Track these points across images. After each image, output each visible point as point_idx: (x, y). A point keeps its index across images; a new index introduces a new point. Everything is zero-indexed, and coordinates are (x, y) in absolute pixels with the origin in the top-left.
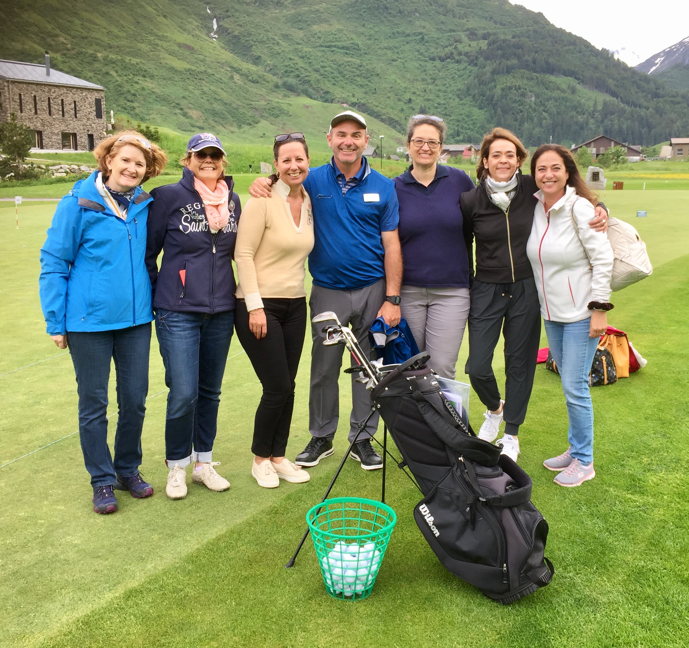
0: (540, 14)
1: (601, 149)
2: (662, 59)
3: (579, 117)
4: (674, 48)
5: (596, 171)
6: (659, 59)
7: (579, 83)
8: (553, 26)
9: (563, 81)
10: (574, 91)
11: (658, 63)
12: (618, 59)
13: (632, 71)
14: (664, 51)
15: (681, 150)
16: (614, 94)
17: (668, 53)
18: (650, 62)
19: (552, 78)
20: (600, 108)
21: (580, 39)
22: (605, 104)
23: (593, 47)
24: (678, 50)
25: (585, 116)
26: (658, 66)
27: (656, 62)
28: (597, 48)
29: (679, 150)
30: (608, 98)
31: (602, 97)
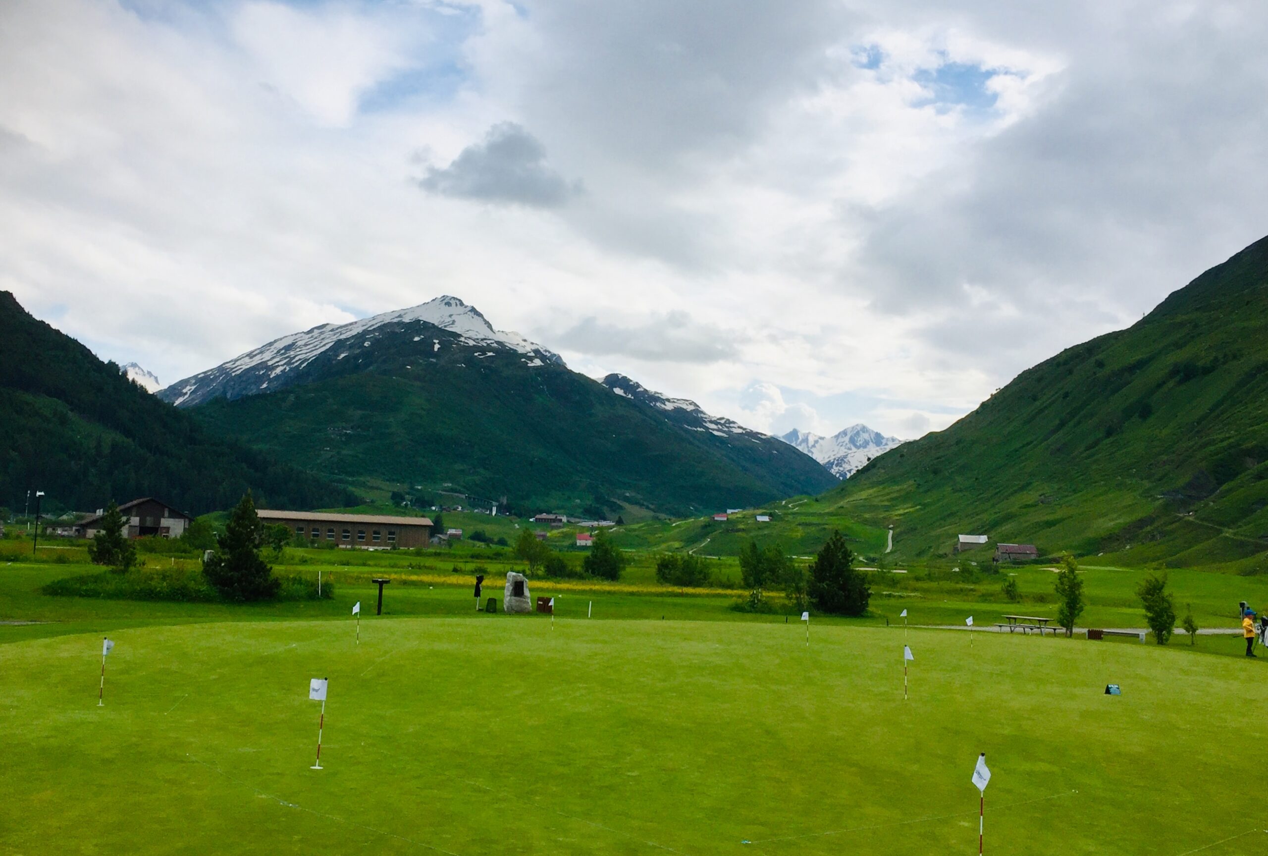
0: (12, 294)
1: (148, 518)
2: (193, 388)
5: (519, 579)
6: (188, 388)
7: (72, 410)
8: (28, 316)
9: (45, 403)
10: (63, 421)
11: (186, 393)
12: (133, 381)
14: (195, 377)
16: (128, 433)
17: (202, 380)
18: (175, 390)
19: (29, 397)
20: (106, 450)
21: (75, 342)
22: (114, 446)
23: (95, 358)
24: (216, 378)
25: (82, 462)
26: (186, 397)
27: (184, 391)
28: (101, 359)
30: (119, 438)
31: (110, 437)
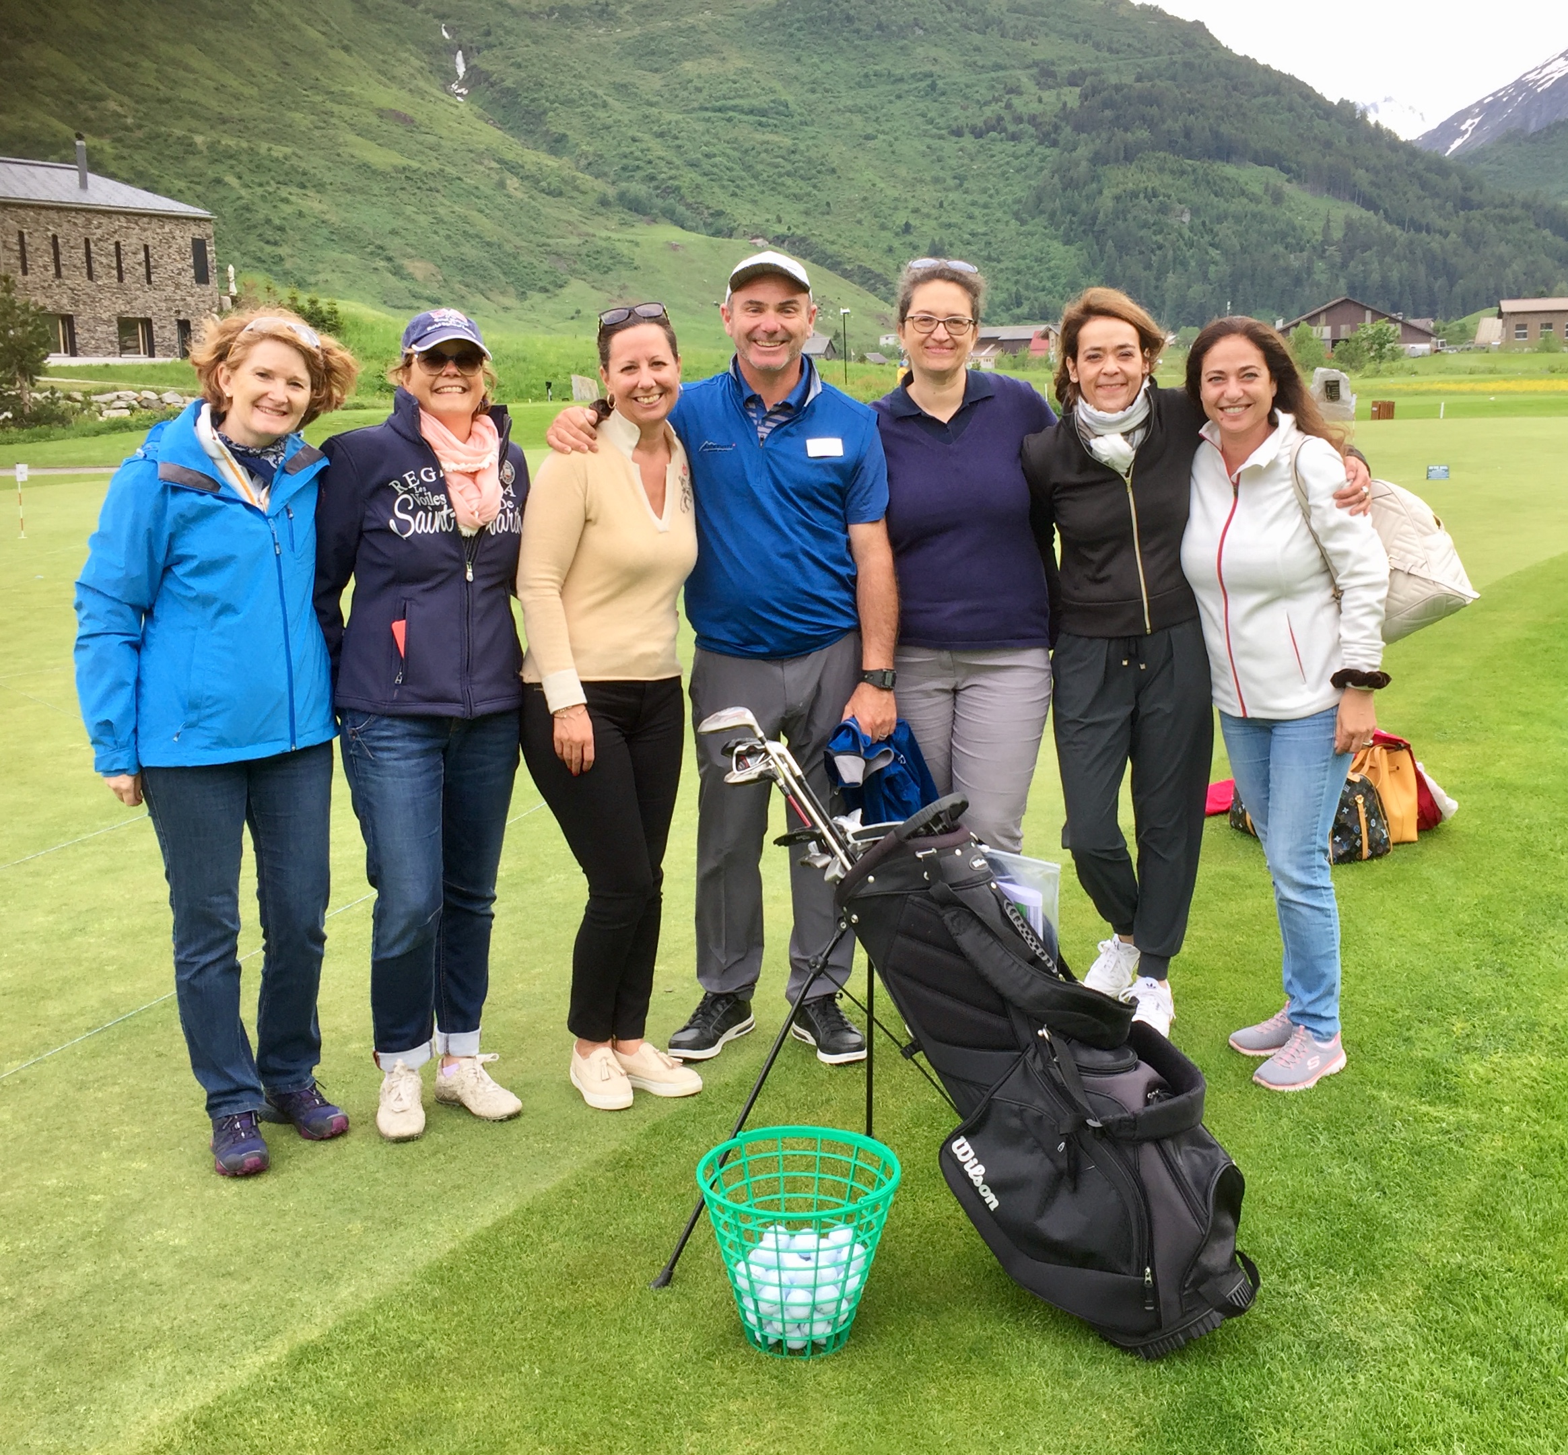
0: (1199, 26)
1: (1343, 327)
2: (1477, 121)
3: (1292, 256)
4: (1503, 96)
5: (1332, 377)
6: (1469, 122)
7: (1289, 181)
8: (1227, 50)
9: (1252, 176)
10: (1278, 198)
11: (1467, 130)
12: (1377, 124)
13: (1409, 150)
14: (1480, 103)
15: (1524, 327)
16: (1369, 204)
17: (1490, 108)
18: (1449, 129)
19: (1230, 170)
20: (1337, 234)
21: (1290, 80)
22: (1350, 225)
23: (1320, 98)
24: (1512, 99)
25: (1305, 254)
26: (1466, 136)
27: (1463, 128)
28: (1329, 99)
29: (1519, 327)
30: (1357, 212)
31: (1342, 211)
